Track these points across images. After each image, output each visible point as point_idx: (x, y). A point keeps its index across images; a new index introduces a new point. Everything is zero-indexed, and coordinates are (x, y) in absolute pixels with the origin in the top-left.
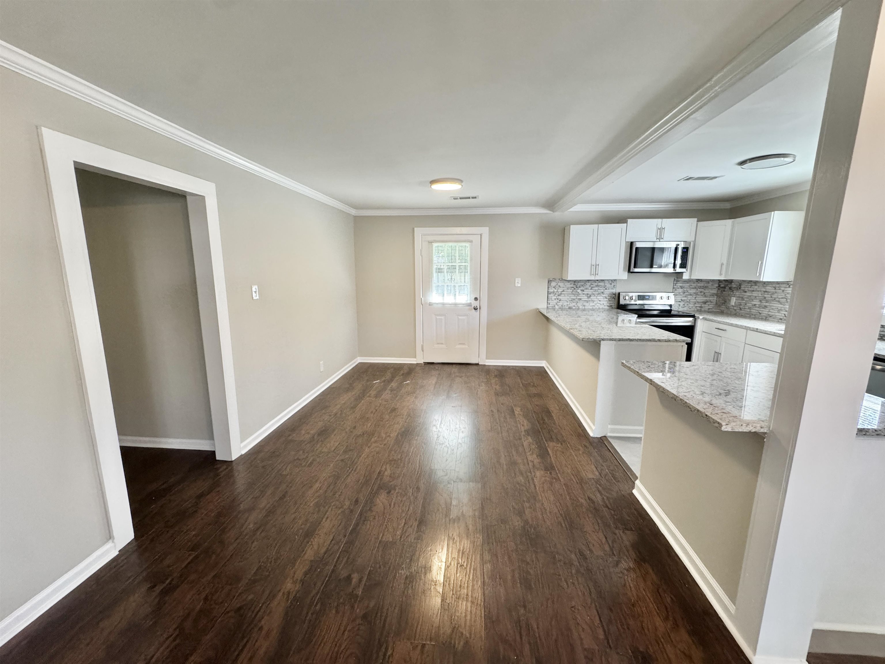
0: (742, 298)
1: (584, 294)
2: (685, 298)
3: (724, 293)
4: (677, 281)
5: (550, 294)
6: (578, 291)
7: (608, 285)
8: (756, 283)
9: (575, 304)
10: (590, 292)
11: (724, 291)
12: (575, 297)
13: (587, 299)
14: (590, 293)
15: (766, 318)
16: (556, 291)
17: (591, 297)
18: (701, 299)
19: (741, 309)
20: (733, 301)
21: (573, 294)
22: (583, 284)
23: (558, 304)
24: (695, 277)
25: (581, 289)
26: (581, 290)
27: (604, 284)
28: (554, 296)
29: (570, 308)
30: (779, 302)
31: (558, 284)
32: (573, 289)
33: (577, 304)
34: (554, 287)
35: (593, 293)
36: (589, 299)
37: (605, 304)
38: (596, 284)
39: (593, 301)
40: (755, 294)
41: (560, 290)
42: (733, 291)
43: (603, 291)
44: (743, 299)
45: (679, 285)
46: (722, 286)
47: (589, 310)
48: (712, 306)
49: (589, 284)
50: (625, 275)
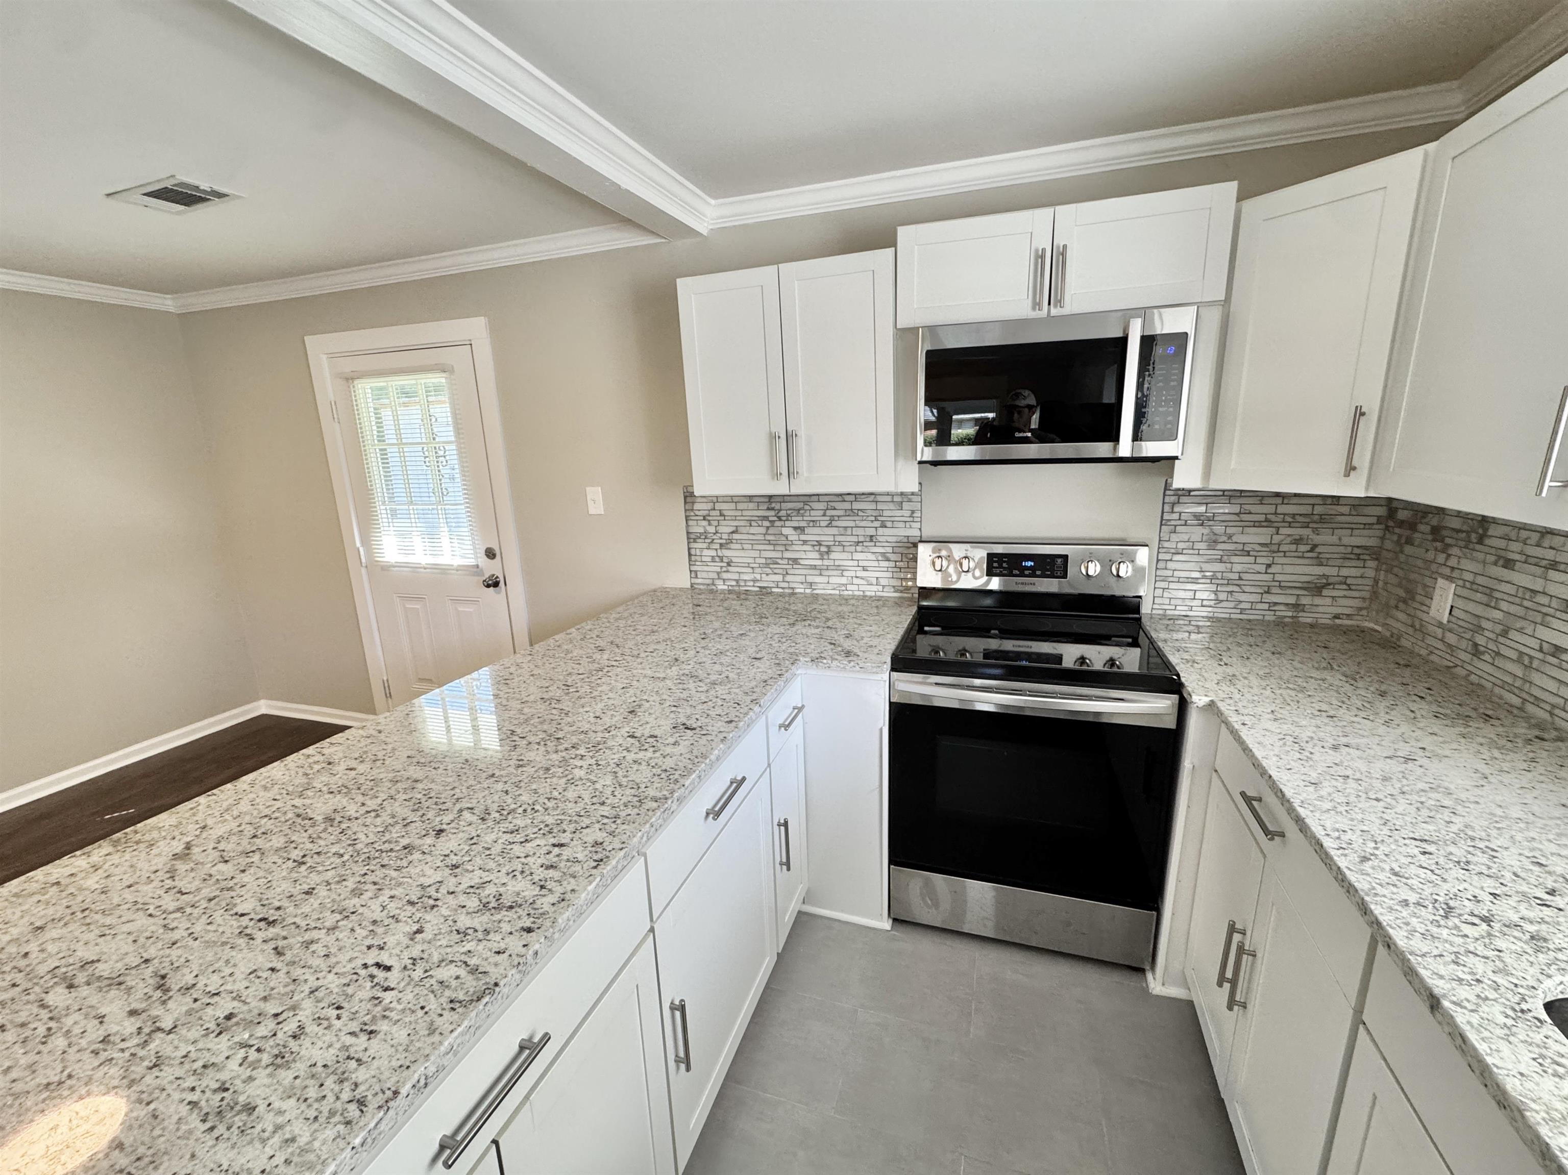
0: (1490, 592)
1: (805, 542)
3: (1408, 549)
7: (890, 514)
9: (779, 578)
10: (826, 535)
11: (1409, 542)
12: (779, 555)
13: (819, 562)
17: (833, 556)
18: (1297, 572)
19: (1476, 651)
23: (725, 576)
24: (1229, 481)
25: (796, 524)
31: (716, 506)
34: (705, 518)
36: (826, 562)
37: (883, 582)
39: (841, 570)
41: (725, 529)
42: (1445, 549)
45: (1189, 507)
50: (907, 476)
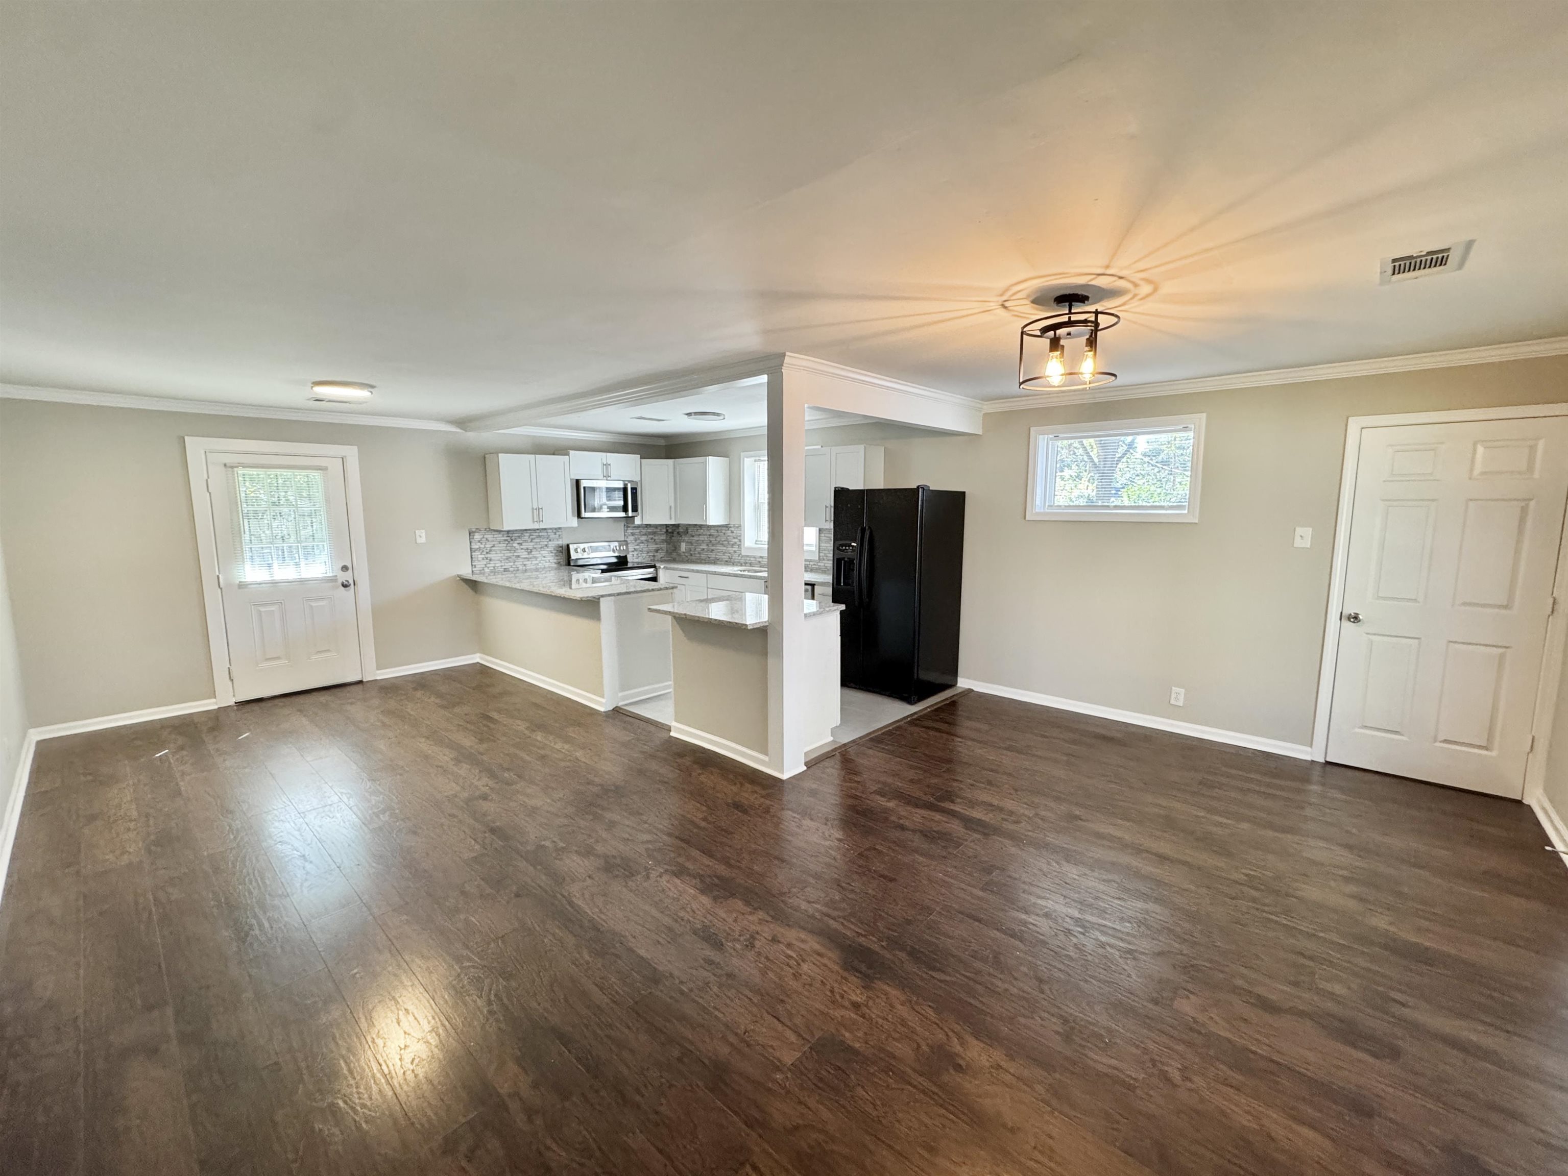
1: (522, 549)
2: (637, 547)
3: (673, 538)
4: (628, 527)
5: (474, 552)
6: (514, 545)
7: (552, 536)
8: (701, 526)
10: (530, 545)
11: (673, 536)
12: (512, 554)
13: (528, 556)
15: (715, 562)
16: (482, 546)
17: (533, 553)
18: (653, 547)
19: (691, 555)
20: (683, 547)
21: (508, 550)
22: (520, 534)
24: (645, 522)
26: (518, 543)
27: (546, 534)
28: (481, 554)
30: (722, 544)
31: (486, 536)
32: (507, 542)
33: (516, 563)
34: (479, 541)
35: (535, 546)
36: (531, 556)
37: (551, 561)
38: (537, 534)
39: (536, 558)
40: (701, 538)
41: (488, 546)
42: (681, 536)
43: (546, 543)
44: (691, 543)
45: (630, 531)
46: (670, 531)
47: (531, 570)
48: (668, 552)
49: (528, 534)
50: (574, 522)
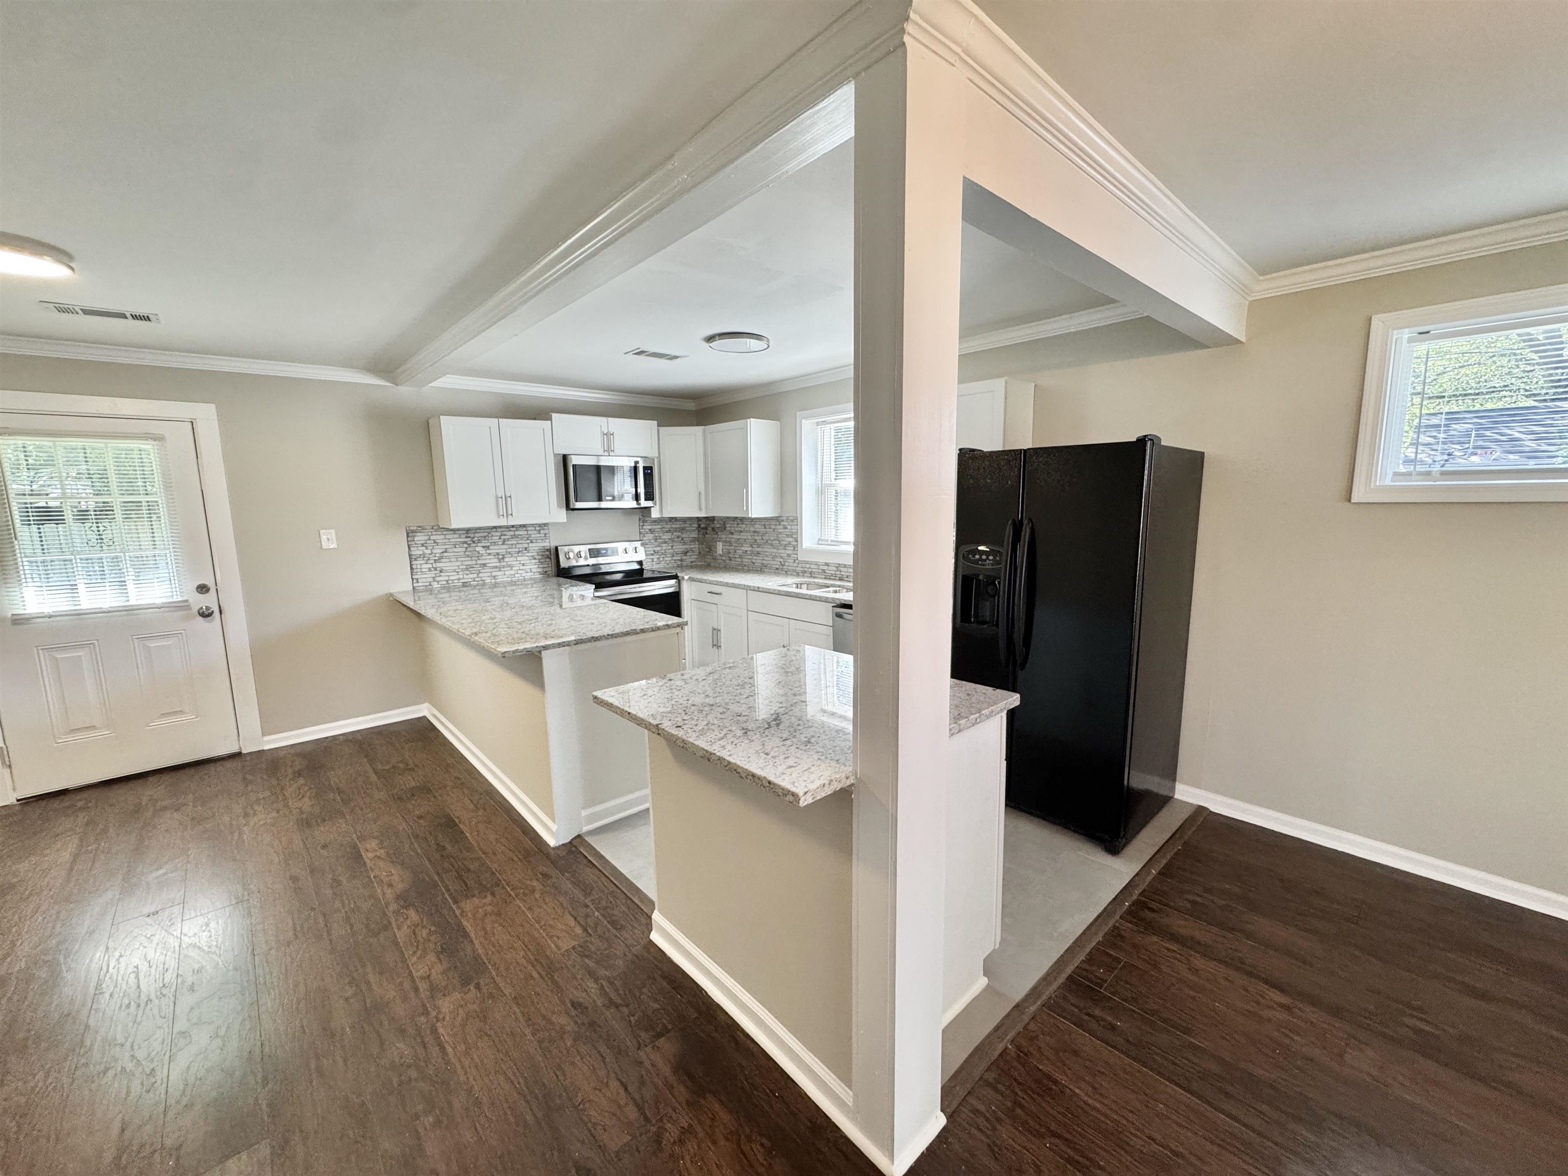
0: (730, 542)
1: (489, 554)
2: (658, 549)
3: (707, 536)
4: (644, 521)
5: (416, 560)
6: (478, 549)
7: (535, 536)
8: (742, 520)
9: (475, 575)
10: (501, 549)
11: (706, 533)
12: (474, 562)
13: (499, 564)
14: (502, 551)
15: (761, 570)
16: (428, 552)
17: (506, 560)
18: (679, 548)
19: (730, 559)
21: (468, 556)
22: (486, 534)
23: (438, 579)
24: (667, 515)
25: (484, 545)
26: (483, 547)
27: (526, 533)
28: (427, 563)
29: (465, 585)
30: (772, 545)
31: (432, 537)
32: (466, 545)
34: (423, 545)
35: (508, 550)
36: (503, 564)
37: (534, 570)
38: (512, 533)
39: (511, 567)
40: (743, 536)
41: (438, 551)
42: (717, 533)
43: (526, 546)
44: (730, 544)
45: (647, 527)
46: (703, 526)
47: (505, 585)
48: (695, 557)
49: (499, 534)
50: (561, 515)
